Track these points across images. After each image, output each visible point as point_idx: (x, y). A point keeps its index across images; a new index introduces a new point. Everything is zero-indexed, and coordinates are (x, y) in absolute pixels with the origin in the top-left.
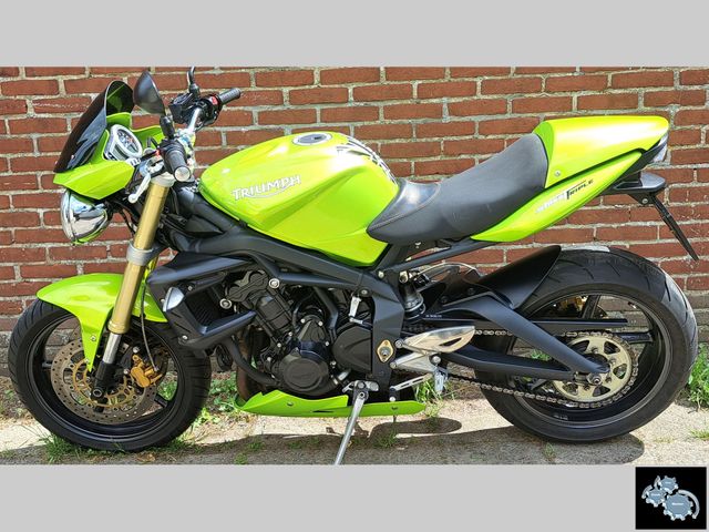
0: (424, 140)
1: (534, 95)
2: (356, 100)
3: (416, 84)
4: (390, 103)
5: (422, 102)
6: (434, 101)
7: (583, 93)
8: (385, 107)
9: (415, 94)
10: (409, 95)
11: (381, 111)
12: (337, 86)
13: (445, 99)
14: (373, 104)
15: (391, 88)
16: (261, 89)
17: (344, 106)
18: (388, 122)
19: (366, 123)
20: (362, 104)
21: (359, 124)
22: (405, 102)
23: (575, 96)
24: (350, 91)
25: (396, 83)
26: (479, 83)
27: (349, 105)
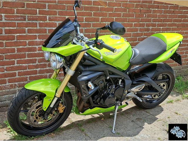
0: (101, 33)
1: (125, 23)
2: (85, 21)
3: (100, 18)
4: (94, 23)
5: (102, 23)
6: (105, 23)
7: (135, 23)
8: (93, 24)
9: (100, 21)
10: (98, 21)
11: (92, 25)
12: (81, 17)
13: (107, 22)
14: (90, 23)
15: (95, 18)
16: (60, 16)
17: (82, 23)
18: (93, 28)
19: (88, 28)
20: (87, 22)
21: (86, 28)
22: (97, 23)
23: (133, 23)
24: (84, 18)
25: (96, 17)
26: (114, 19)
27: (84, 23)
